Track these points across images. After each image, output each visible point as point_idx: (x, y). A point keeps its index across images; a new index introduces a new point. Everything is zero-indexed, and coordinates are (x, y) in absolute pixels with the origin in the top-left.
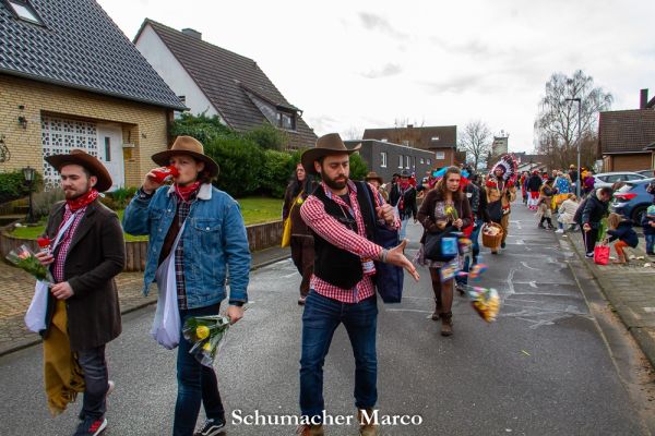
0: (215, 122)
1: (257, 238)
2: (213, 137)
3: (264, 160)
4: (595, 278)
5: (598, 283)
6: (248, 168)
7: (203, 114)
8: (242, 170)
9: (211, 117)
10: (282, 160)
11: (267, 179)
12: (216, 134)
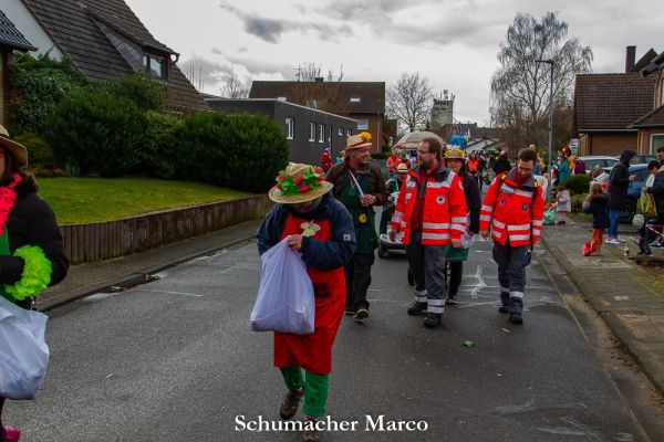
0: (64, 67)
1: (164, 229)
2: (66, 89)
3: (145, 124)
4: (568, 274)
5: (571, 278)
6: (126, 136)
7: (47, 54)
8: (118, 138)
9: (59, 60)
10: (170, 126)
11: (150, 152)
12: (67, 84)
